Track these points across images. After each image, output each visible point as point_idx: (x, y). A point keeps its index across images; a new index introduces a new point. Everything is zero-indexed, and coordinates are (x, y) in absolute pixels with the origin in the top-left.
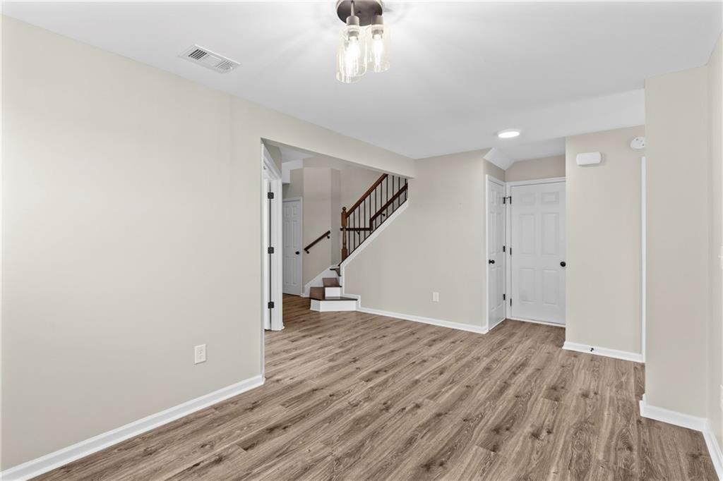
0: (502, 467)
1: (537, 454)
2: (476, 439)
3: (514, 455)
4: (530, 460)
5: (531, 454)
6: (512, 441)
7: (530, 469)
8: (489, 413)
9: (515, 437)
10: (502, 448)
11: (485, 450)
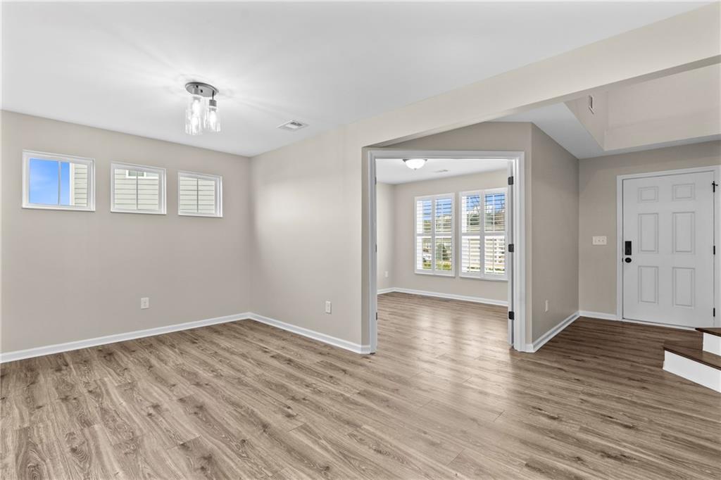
0: (161, 442)
1: (149, 474)
2: (209, 440)
3: (164, 455)
4: (148, 464)
5: (153, 469)
6: (183, 464)
7: (139, 458)
8: (247, 466)
9: (186, 469)
10: (181, 452)
11: (188, 440)
